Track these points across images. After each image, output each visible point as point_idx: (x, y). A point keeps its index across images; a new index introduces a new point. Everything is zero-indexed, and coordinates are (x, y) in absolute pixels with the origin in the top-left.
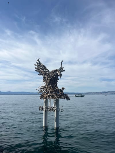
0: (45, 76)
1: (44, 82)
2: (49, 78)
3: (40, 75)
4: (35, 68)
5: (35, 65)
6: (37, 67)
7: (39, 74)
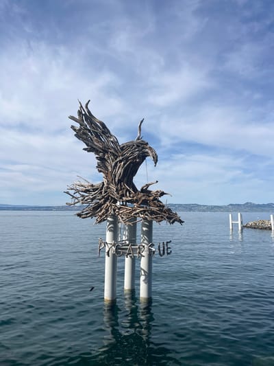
0: (104, 155)
1: (100, 171)
2: (120, 161)
3: (88, 151)
4: (72, 127)
5: (72, 118)
6: (78, 126)
7: (87, 147)
